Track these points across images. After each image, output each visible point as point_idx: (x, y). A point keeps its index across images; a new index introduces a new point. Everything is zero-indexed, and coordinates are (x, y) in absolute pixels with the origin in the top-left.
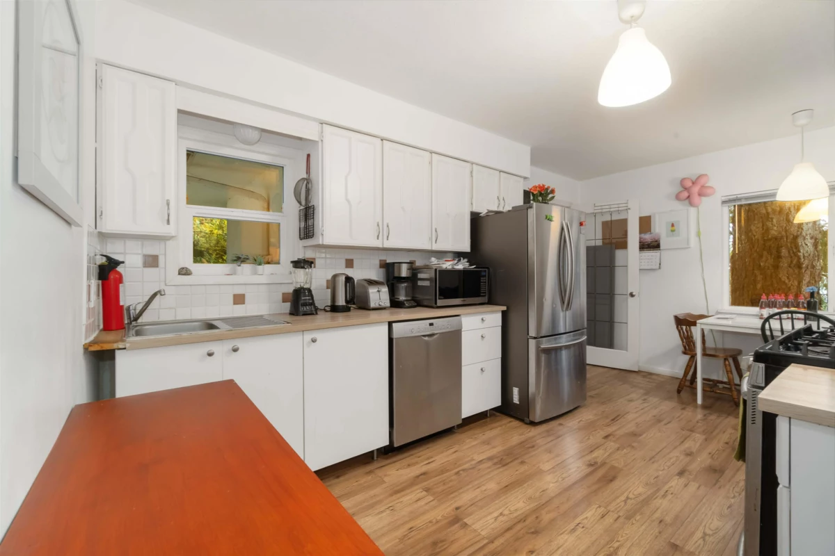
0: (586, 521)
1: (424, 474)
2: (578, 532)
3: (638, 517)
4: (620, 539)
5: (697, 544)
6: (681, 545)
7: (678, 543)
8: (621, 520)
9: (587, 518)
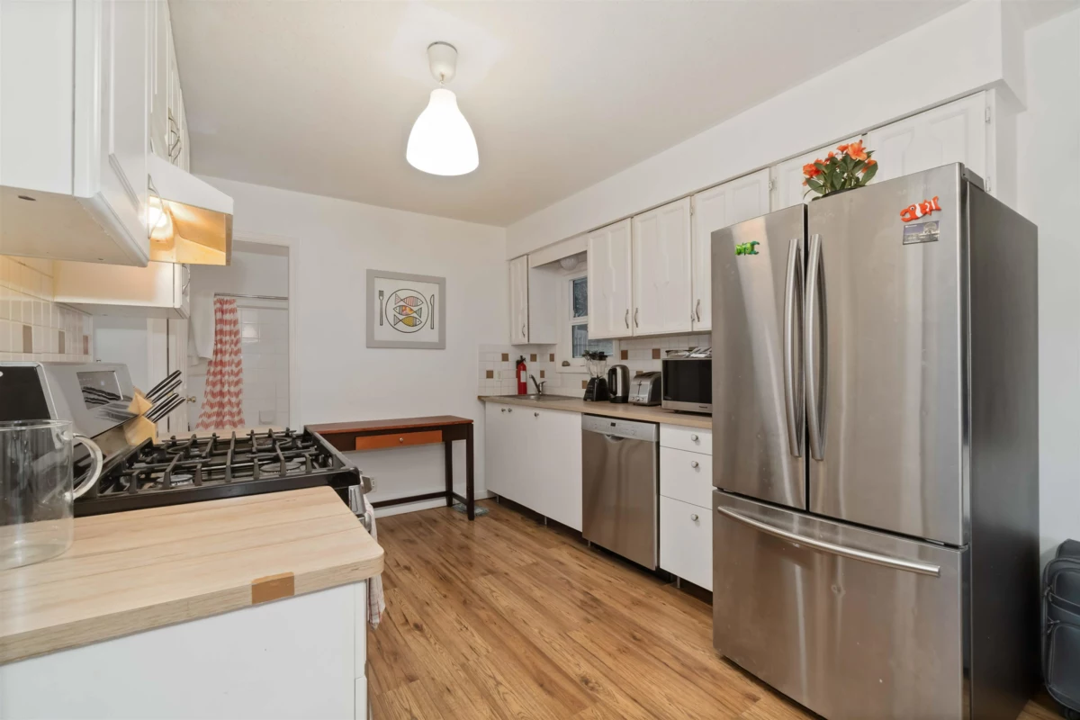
0: (469, 633)
1: (561, 563)
2: (456, 624)
3: (462, 674)
4: (437, 646)
5: (405, 699)
6: (410, 684)
7: (414, 684)
8: (463, 659)
9: (473, 636)
